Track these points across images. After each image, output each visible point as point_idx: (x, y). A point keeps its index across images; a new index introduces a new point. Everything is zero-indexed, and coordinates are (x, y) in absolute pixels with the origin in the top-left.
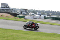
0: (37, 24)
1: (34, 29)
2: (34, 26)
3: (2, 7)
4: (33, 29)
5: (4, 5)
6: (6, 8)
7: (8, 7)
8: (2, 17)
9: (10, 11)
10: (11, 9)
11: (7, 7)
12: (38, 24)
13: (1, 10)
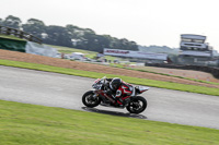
0: (138, 91)
1: (128, 109)
2: (124, 95)
3: (182, 48)
4: (125, 111)
5: (193, 40)
6: (199, 50)
7: (206, 49)
8: (185, 83)
9: (211, 62)
10: (215, 54)
11: (203, 47)
12: (141, 88)
13: (180, 60)
